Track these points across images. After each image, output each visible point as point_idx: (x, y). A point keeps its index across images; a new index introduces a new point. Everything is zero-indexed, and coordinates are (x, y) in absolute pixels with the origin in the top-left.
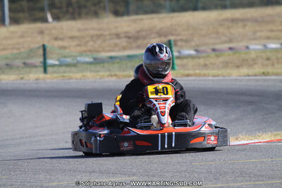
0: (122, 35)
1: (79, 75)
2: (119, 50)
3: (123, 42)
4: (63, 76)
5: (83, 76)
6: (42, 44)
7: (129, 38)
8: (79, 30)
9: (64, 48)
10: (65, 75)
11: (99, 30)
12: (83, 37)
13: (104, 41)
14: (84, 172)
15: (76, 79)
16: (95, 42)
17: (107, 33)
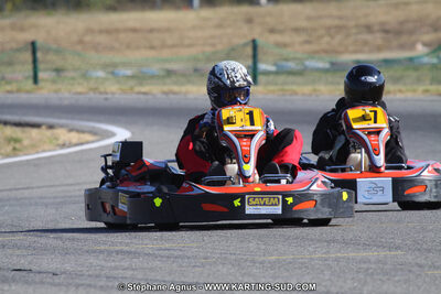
0: (376, 28)
1: (307, 89)
2: (371, 51)
3: (378, 38)
4: (282, 90)
5: (315, 90)
6: (250, 38)
7: (386, 32)
8: (309, 18)
9: (285, 45)
10: (286, 87)
11: (340, 18)
12: (314, 30)
13: (348, 36)
14: (319, 241)
15: (303, 94)
16: (332, 37)
17: (352, 23)
